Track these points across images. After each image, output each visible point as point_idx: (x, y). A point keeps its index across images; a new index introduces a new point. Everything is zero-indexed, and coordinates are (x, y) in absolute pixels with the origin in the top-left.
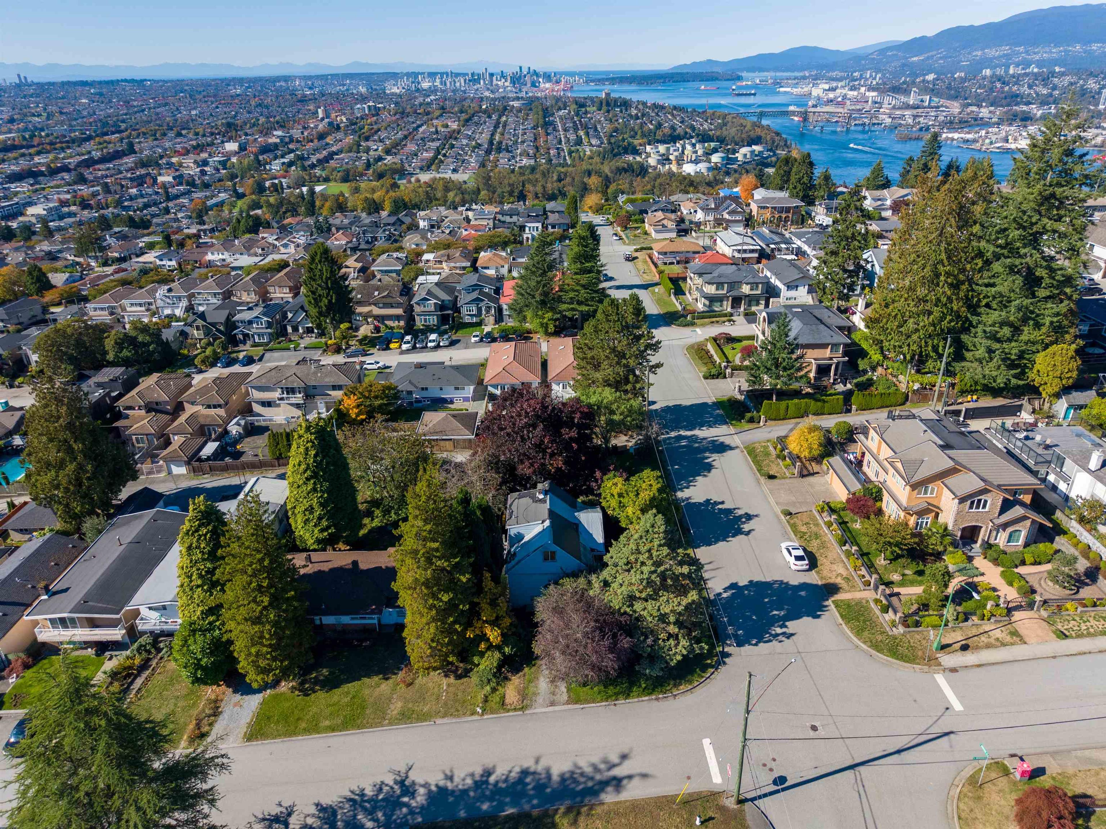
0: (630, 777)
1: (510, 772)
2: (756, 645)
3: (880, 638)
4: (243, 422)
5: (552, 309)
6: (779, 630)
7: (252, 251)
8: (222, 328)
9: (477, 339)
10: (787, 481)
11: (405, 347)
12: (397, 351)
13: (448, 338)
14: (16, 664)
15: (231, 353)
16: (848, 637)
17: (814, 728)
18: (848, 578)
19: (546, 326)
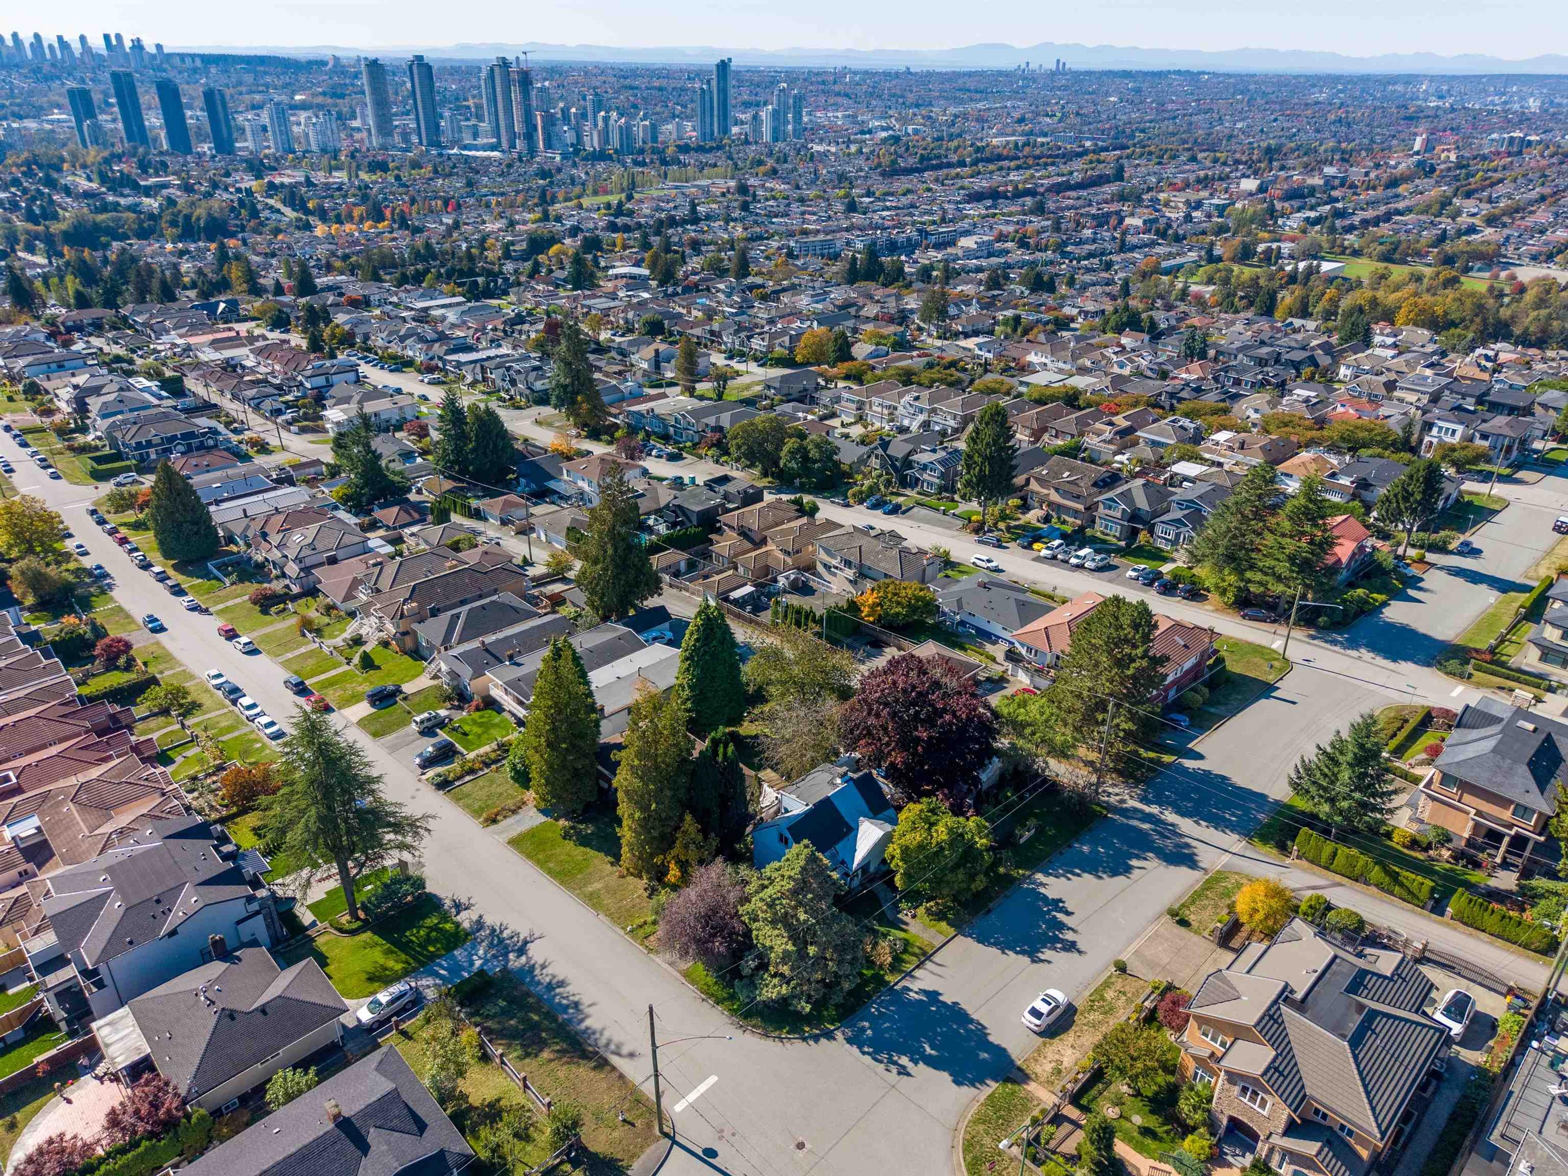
3: (986, 1141)
4: (792, 577)
5: (1237, 573)
8: (898, 463)
9: (1134, 574)
10: (1196, 938)
11: (1045, 553)
12: (1035, 554)
13: (1102, 560)
14: (474, 703)
15: (892, 493)
16: (963, 1115)
17: (801, 1146)
18: (1060, 1072)
19: (1223, 592)
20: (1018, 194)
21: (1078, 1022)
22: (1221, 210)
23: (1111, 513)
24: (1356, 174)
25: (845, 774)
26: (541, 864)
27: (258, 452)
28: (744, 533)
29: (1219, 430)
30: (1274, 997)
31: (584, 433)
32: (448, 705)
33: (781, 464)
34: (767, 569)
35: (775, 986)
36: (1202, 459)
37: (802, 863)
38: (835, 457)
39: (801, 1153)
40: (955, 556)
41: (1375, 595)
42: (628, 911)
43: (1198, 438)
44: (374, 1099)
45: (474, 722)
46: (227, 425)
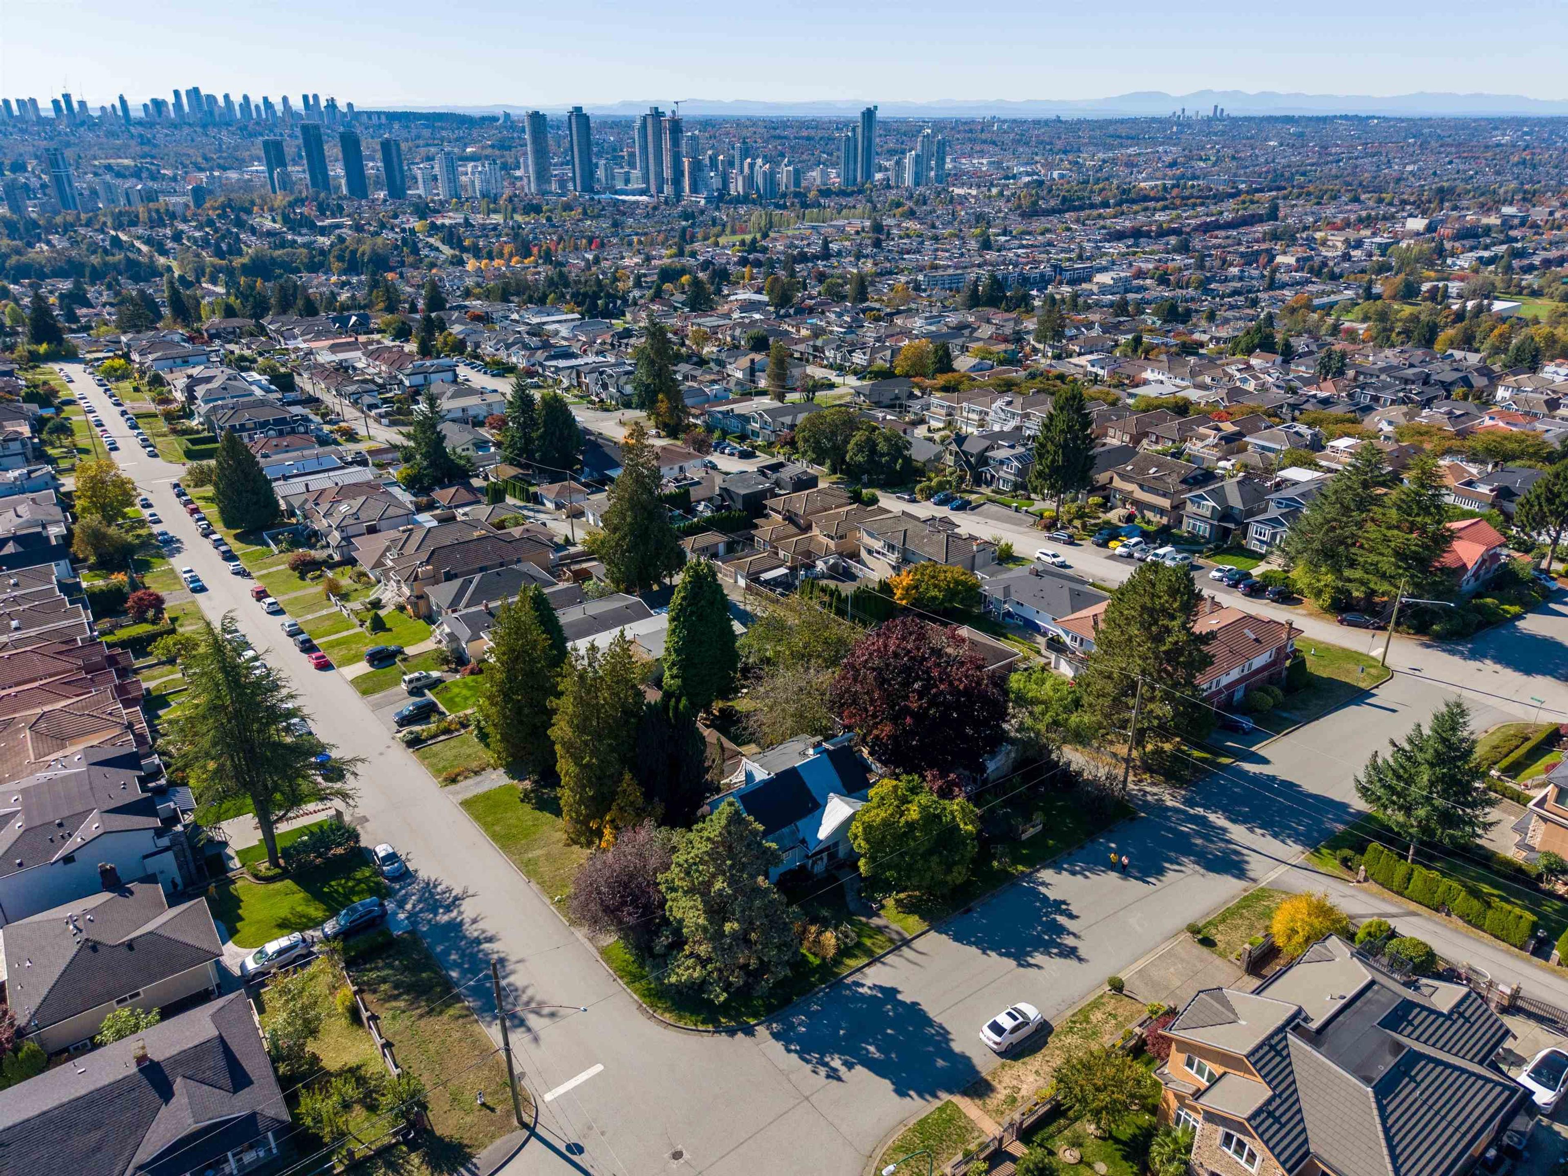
0: (530, 1030)
2: (789, 1051)
4: (831, 562)
8: (972, 460)
9: (1218, 575)
10: (1219, 962)
11: (1120, 550)
12: (1109, 552)
13: (1185, 558)
14: (469, 667)
15: (966, 491)
16: (882, 1141)
17: (677, 1155)
18: (1014, 1100)
19: (1318, 593)
20: (1162, 233)
21: (1050, 1045)
22: (1384, 249)
23: (1200, 511)
24: (1539, 214)
25: (819, 744)
26: (487, 826)
27: (347, 440)
28: (790, 518)
29: (1340, 437)
30: (1280, 1023)
31: (663, 433)
32: (445, 668)
33: (847, 458)
34: (808, 554)
35: (688, 968)
36: (1316, 465)
37: (723, 822)
38: (906, 452)
39: (674, 1164)
40: (1017, 551)
41: (1506, 607)
42: (563, 879)
43: (1317, 445)
44: (191, 1045)
45: (466, 685)
46: (324, 416)
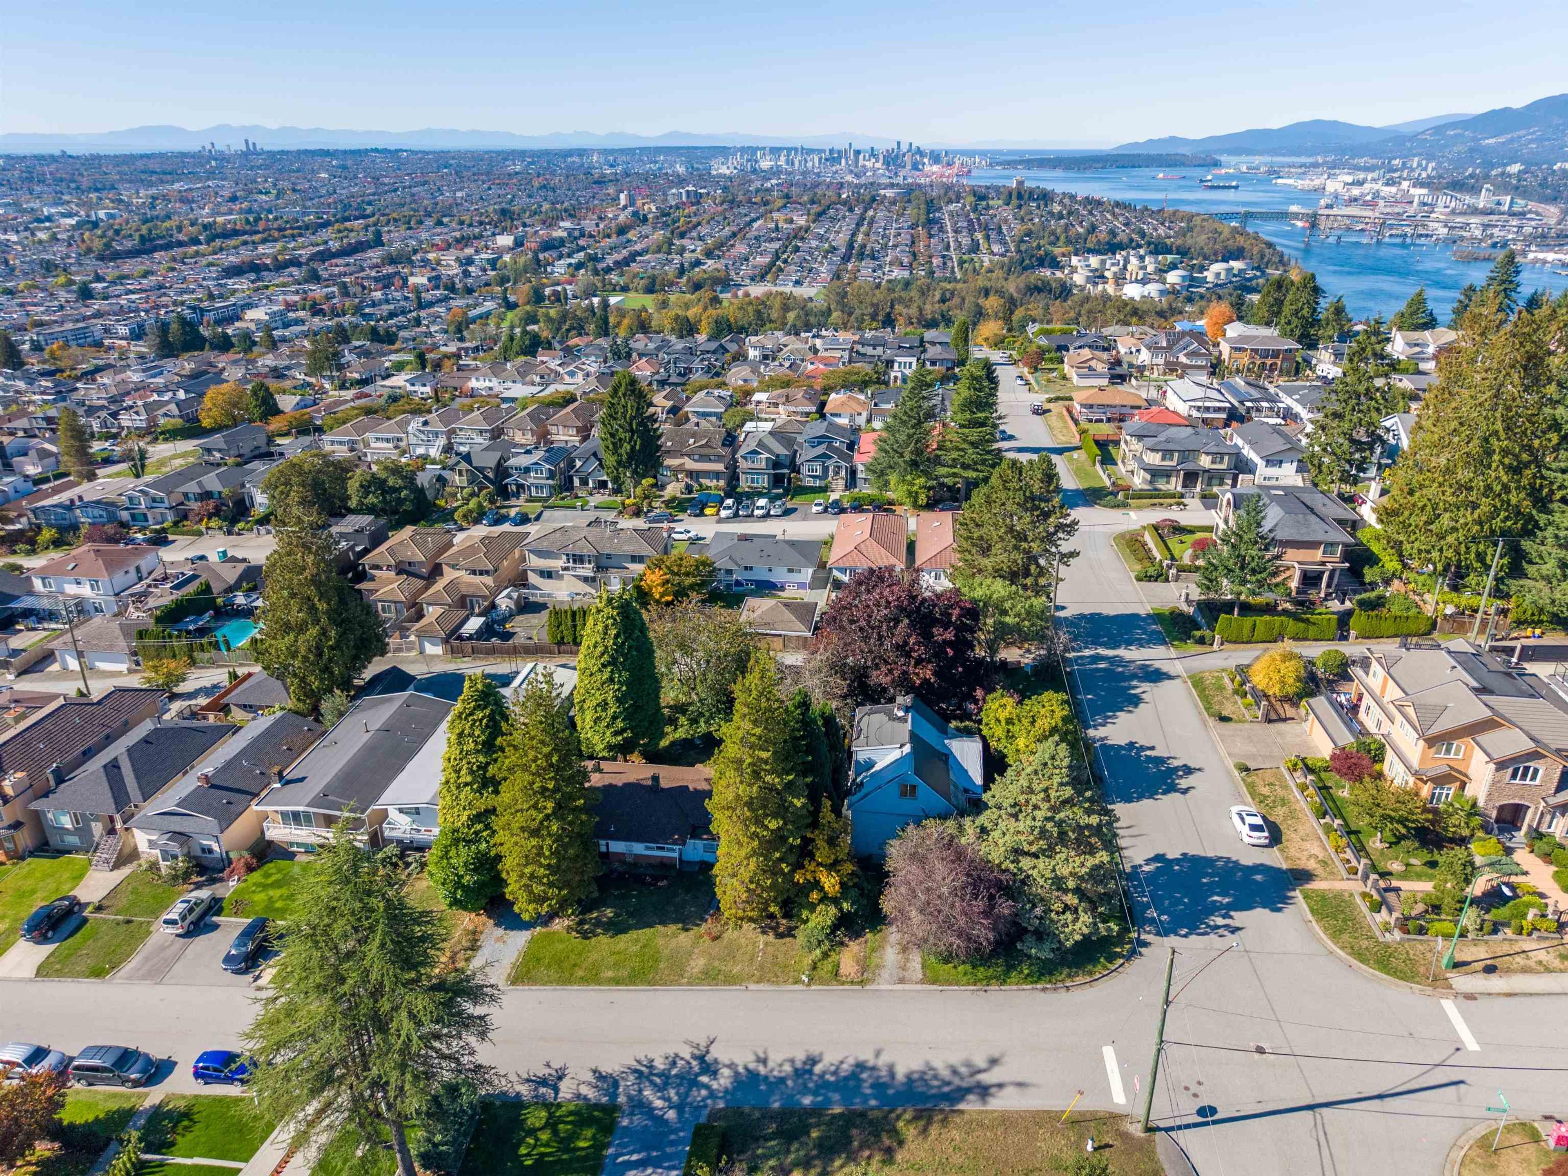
0: (1000, 1086)
1: (842, 1062)
2: (1185, 936)
3: (1365, 944)
4: (515, 595)
5: (926, 474)
6: (1220, 921)
7: (528, 379)
8: (491, 475)
10: (1249, 725)
11: (723, 514)
12: (714, 518)
13: (782, 505)
14: (239, 864)
15: (499, 508)
16: (1319, 940)
17: (1260, 1050)
18: (1325, 862)
19: (915, 497)
23: (756, 465)
28: (404, 570)
29: (749, 394)
32: (184, 886)
34: (471, 598)
38: (416, 482)
39: (1270, 1056)
45: (263, 886)
